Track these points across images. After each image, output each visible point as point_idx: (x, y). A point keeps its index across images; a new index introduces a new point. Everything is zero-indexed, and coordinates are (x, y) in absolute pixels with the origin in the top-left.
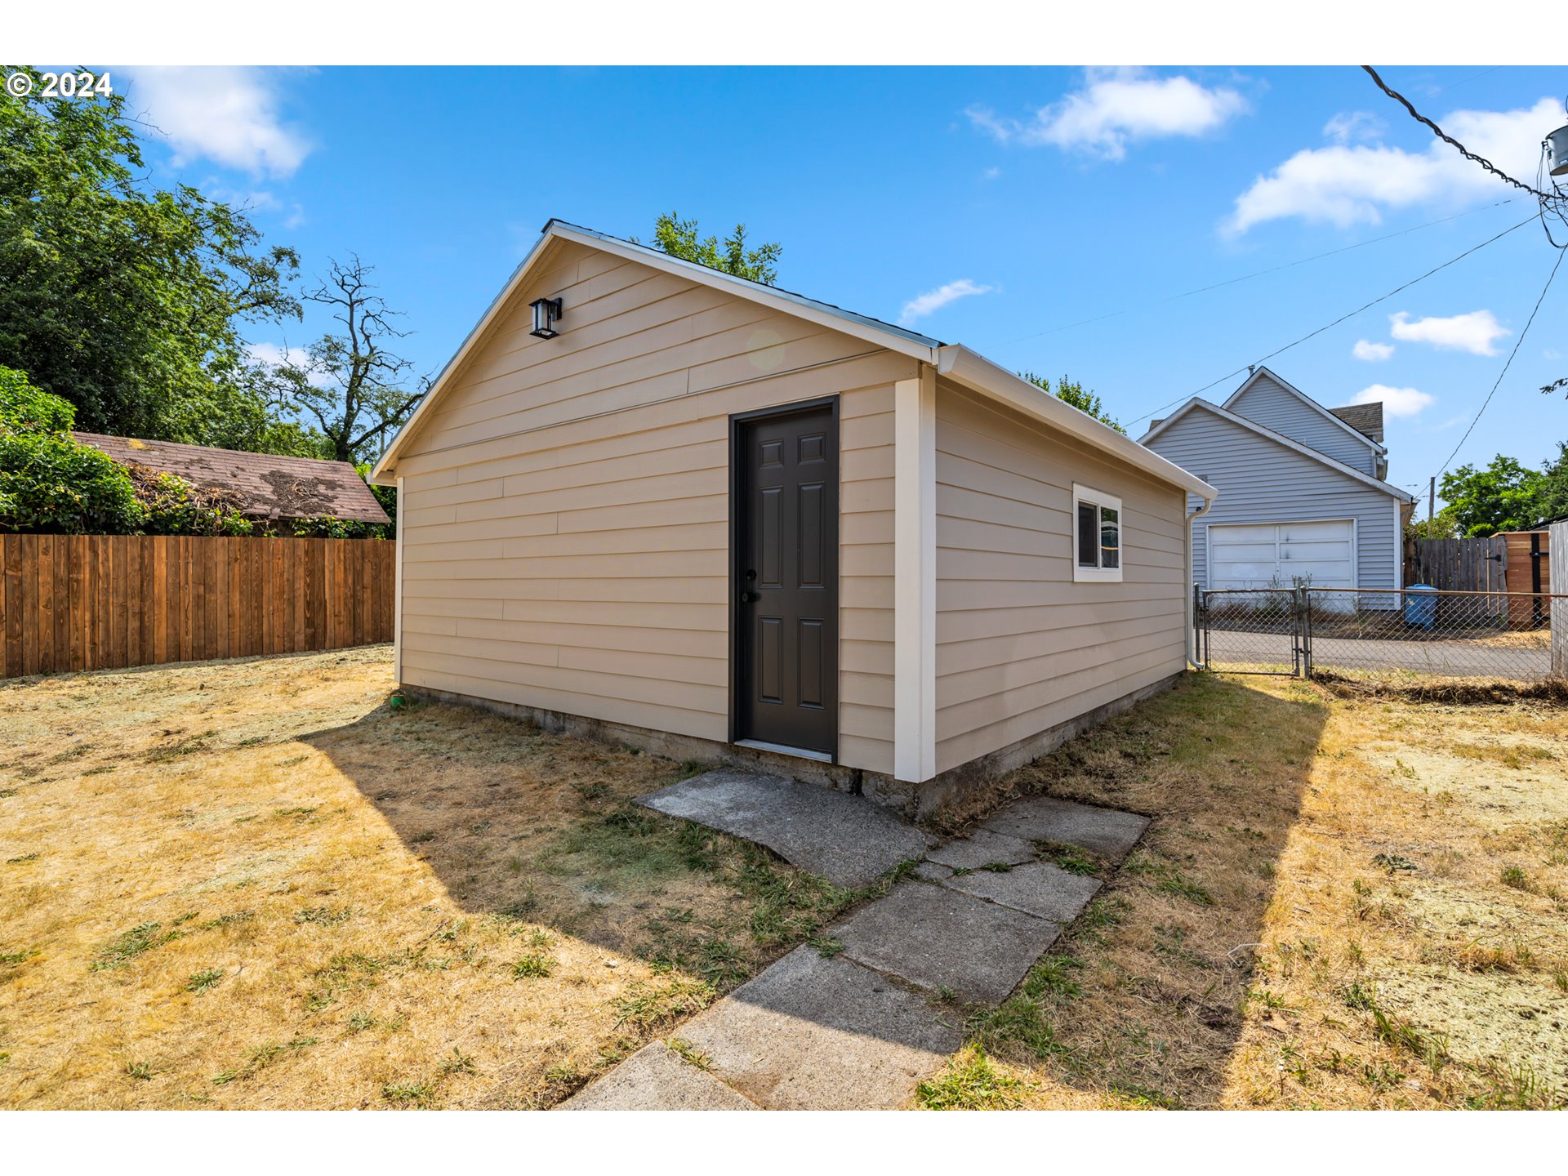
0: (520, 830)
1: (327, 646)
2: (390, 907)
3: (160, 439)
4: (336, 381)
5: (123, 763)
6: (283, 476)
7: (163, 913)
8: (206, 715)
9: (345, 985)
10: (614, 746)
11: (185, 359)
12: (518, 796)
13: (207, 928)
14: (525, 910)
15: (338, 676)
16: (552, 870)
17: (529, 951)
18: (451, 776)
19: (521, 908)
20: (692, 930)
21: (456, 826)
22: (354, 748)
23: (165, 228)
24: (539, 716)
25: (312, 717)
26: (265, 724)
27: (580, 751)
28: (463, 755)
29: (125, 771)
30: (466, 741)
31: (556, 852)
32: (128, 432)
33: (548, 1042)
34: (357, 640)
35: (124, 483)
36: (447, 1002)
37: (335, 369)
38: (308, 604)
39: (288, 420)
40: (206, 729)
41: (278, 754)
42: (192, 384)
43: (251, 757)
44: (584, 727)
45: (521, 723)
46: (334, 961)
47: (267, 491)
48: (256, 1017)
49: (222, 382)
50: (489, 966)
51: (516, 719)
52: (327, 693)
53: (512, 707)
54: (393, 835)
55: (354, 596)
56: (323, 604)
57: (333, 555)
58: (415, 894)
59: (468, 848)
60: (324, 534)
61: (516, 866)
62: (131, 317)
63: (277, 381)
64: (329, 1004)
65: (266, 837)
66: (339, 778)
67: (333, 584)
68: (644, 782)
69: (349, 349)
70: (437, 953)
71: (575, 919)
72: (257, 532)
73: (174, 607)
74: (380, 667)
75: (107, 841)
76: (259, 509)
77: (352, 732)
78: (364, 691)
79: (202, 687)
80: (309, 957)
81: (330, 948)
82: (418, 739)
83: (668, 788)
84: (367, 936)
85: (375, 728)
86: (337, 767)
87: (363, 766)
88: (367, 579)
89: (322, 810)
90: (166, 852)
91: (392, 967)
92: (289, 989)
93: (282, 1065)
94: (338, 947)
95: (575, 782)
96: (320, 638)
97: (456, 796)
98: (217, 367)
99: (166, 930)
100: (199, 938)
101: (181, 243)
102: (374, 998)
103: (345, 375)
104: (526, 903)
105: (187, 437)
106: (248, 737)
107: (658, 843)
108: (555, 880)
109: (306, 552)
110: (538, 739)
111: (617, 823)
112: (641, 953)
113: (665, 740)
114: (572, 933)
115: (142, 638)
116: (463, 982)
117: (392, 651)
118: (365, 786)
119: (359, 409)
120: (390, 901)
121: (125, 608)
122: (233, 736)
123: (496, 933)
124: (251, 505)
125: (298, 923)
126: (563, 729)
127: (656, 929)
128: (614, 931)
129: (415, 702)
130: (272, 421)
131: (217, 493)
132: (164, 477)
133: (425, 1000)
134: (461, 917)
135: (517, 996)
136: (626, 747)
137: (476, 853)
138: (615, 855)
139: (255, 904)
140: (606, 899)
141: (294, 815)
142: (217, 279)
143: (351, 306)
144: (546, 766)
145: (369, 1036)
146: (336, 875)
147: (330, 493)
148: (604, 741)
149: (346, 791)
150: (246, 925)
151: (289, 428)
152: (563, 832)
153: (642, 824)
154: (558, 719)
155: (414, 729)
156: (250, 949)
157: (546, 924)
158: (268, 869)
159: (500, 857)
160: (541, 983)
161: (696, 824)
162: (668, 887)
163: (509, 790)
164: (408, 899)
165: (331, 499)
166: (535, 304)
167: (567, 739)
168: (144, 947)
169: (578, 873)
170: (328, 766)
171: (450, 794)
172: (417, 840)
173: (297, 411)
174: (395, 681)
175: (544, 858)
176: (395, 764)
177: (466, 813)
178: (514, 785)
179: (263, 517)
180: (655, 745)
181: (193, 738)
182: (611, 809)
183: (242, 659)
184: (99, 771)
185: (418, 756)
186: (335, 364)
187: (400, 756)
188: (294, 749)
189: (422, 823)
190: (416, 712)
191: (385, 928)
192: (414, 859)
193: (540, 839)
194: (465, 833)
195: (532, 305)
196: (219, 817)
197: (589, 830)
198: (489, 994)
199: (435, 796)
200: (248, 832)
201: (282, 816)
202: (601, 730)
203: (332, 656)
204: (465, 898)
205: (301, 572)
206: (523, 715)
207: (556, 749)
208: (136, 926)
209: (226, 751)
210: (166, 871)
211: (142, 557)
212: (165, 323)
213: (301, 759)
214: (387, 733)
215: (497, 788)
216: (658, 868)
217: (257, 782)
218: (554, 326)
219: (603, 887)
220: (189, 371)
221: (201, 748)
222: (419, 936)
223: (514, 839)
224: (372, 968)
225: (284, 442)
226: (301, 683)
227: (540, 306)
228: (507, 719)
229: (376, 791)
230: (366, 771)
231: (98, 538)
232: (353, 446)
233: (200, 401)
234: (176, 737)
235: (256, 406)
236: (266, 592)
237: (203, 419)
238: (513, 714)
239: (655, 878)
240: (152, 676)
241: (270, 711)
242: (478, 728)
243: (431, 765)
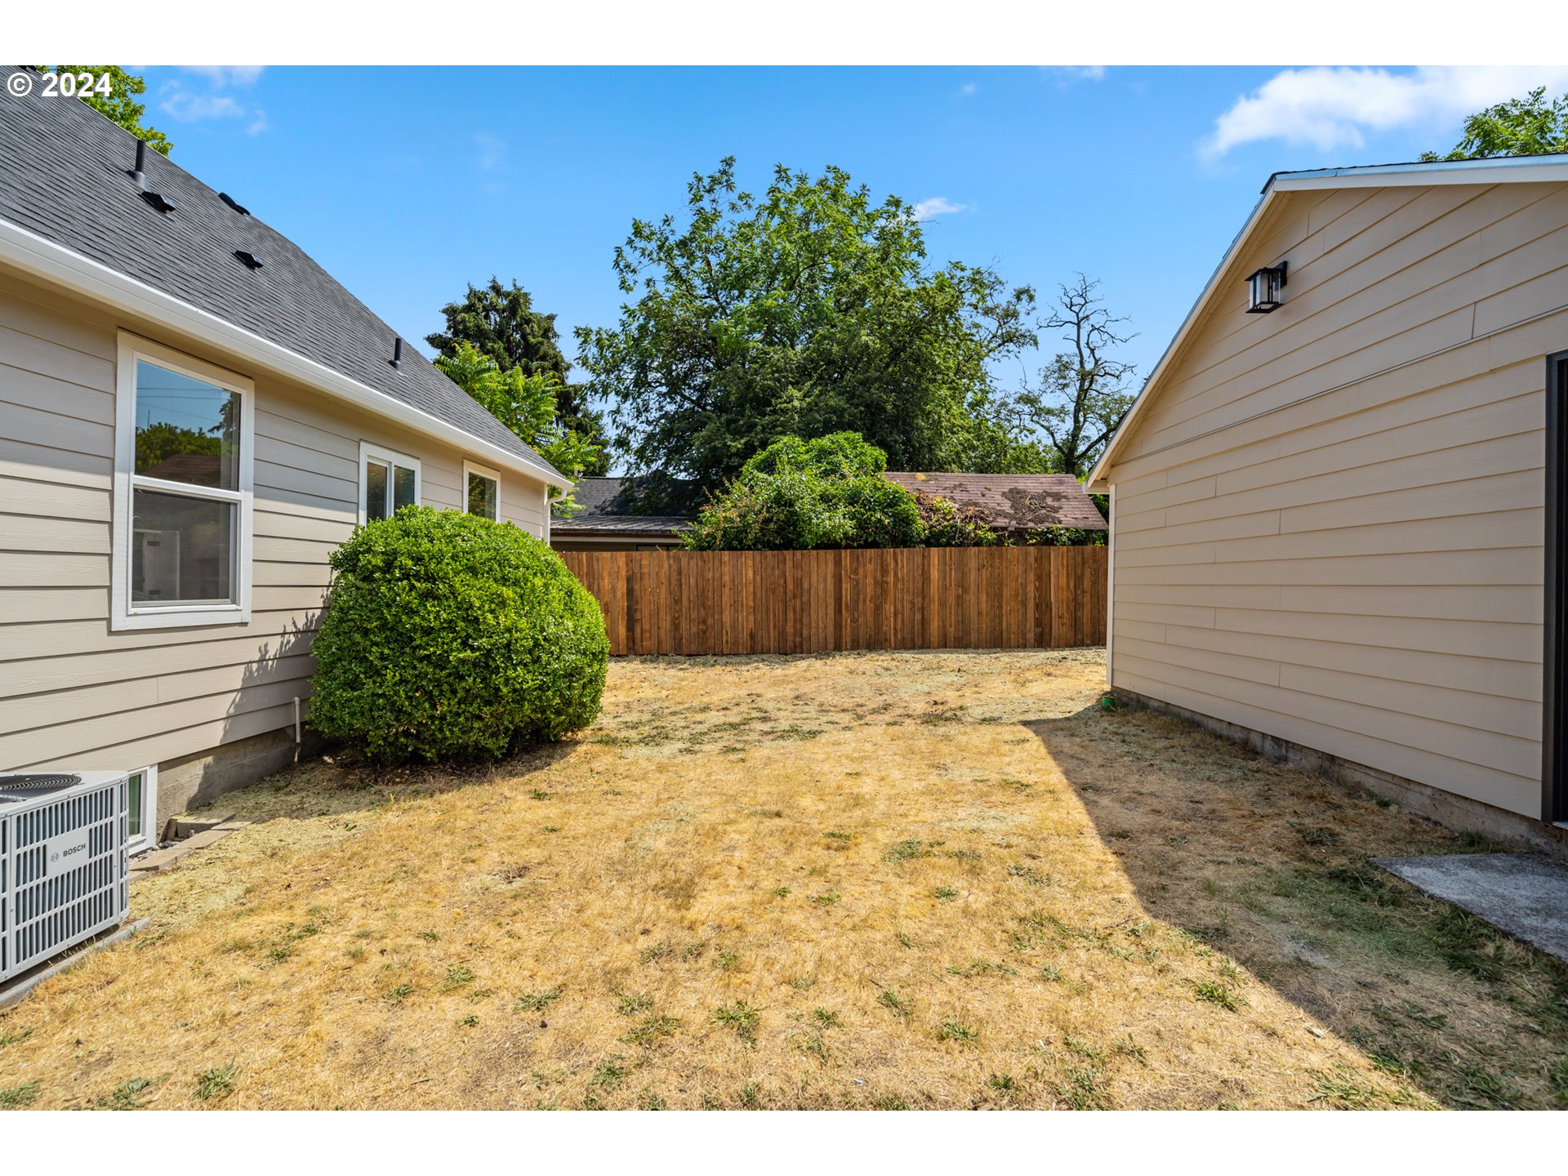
0: (1220, 855)
1: (1053, 644)
2: (1083, 886)
3: (936, 470)
4: (1064, 399)
5: (908, 721)
6: (1019, 492)
7: (924, 836)
8: (960, 693)
9: (1041, 938)
10: (1354, 791)
11: (953, 403)
12: (1223, 820)
13: (949, 855)
14: (1214, 936)
15: (1058, 672)
16: (1251, 906)
17: (1213, 977)
18: (1152, 783)
19: (1211, 932)
20: (1439, 1040)
21: (1152, 832)
22: (1067, 739)
23: (940, 301)
24: (1256, 740)
25: (1036, 706)
26: (1000, 706)
27: (1307, 788)
28: (1167, 765)
29: (910, 726)
30: (1172, 752)
31: (1259, 889)
32: (916, 467)
33: (1225, 1074)
34: (1077, 643)
35: (913, 509)
36: (1127, 991)
37: (1065, 386)
38: (1037, 606)
39: (1026, 441)
40: (960, 704)
41: (1007, 733)
42: (956, 422)
43: (988, 731)
44: (1311, 762)
45: (1234, 744)
46: (1034, 914)
47: (1007, 506)
48: (976, 936)
49: (977, 417)
50: (1171, 976)
51: (1228, 739)
52: (1048, 686)
53: (1225, 726)
54: (1091, 824)
55: (1075, 599)
56: (1049, 606)
57: (1058, 559)
58: (1107, 883)
59: (1162, 857)
60: (1050, 542)
61: (1210, 889)
62: (919, 377)
63: (1019, 407)
64: (1029, 949)
65: (993, 798)
66: (1050, 763)
67: (1058, 588)
68: (1391, 842)
69: (1077, 366)
70: (1120, 941)
71: (1274, 966)
72: (999, 542)
73: (943, 604)
74: (1096, 668)
75: (896, 774)
76: (1001, 522)
77: (1066, 724)
78: (1079, 689)
79: (959, 670)
80: (1016, 904)
81: (1032, 903)
82: (1124, 741)
83: (1428, 858)
84: (1062, 905)
85: (1086, 724)
86: (1050, 753)
87: (1072, 757)
88: (1087, 584)
89: (1036, 787)
90: (928, 792)
91: (1081, 939)
92: (1000, 924)
93: (992, 980)
94: (1039, 905)
95: (1294, 820)
96: (1047, 637)
97: (1156, 804)
98: (972, 406)
99: (924, 848)
100: (943, 861)
101: (950, 310)
102: (1063, 958)
103: (1073, 391)
104: (1217, 930)
105: (953, 466)
106: (987, 715)
107: (1402, 920)
108: (1254, 917)
109: (1036, 559)
110: (1252, 765)
111: (1344, 880)
112: (1357, 1038)
113: (1432, 797)
114: (1268, 980)
115: (923, 629)
116: (1145, 979)
117: (1106, 653)
118: (1072, 775)
119: (1085, 421)
120: (1085, 882)
121: (913, 603)
122: (977, 712)
123: (1181, 946)
124: (995, 520)
125: (1010, 874)
126: (1286, 759)
127: (1382, 1016)
128: (1323, 998)
129: (1125, 705)
130: (1014, 445)
131: (971, 511)
132: (937, 501)
133: (1108, 980)
134: (1147, 919)
135: (1197, 1016)
136: (1371, 795)
137: (1169, 863)
138: (1336, 915)
139: (982, 849)
140: (1319, 959)
141: (1015, 786)
142: (974, 331)
143: (1078, 325)
144: (1259, 795)
145: (1057, 988)
146: (1042, 845)
147: (1056, 504)
148: (1340, 782)
149: (1055, 777)
150: (975, 862)
151: (1026, 449)
152: (1270, 870)
153: (1381, 891)
154: (1280, 747)
155: (1120, 731)
156: (975, 881)
157: (1237, 959)
158: (993, 825)
159: (1194, 874)
160: (1225, 1014)
161: (1467, 914)
162: (1411, 976)
163: (1213, 811)
164: (1100, 885)
165: (1056, 510)
166: (1253, 278)
167: (1289, 771)
168: (912, 855)
169: (1285, 920)
170: (1043, 750)
171: (1149, 800)
172: (1114, 835)
173: (1032, 432)
174: (1107, 682)
175: (1244, 891)
176: (1100, 761)
177: (1164, 822)
178: (1218, 807)
179: (1004, 529)
180: (1416, 801)
181: (951, 709)
182: (1337, 862)
183: (987, 651)
184: (894, 724)
185: (1122, 757)
186: (1065, 382)
187: (1105, 754)
188: (1019, 731)
189: (1119, 820)
190: (1125, 715)
191: (1079, 904)
192: (1108, 851)
193: (1242, 870)
194: (1160, 841)
195: (1248, 280)
196: (963, 775)
197: (1305, 878)
198: (1168, 1001)
199: (1134, 799)
200: (981, 790)
201: (1006, 784)
202: (1336, 768)
203: (1055, 654)
204: (1154, 902)
205: (1031, 577)
206: (1238, 735)
207: (1275, 779)
208: (908, 839)
209: (972, 724)
210: (928, 805)
211: (923, 565)
212: (939, 377)
213: (1025, 741)
214: (1096, 731)
215: (1199, 805)
216: (1398, 949)
217: (990, 753)
218: (1278, 296)
219: (1314, 944)
220: (955, 413)
221: (956, 719)
222: (1106, 921)
223: (1212, 862)
224: (1064, 932)
225: (1024, 462)
226: (1029, 675)
227: (1258, 278)
228: (1219, 737)
229: (1081, 781)
230: (1074, 761)
231: (898, 550)
232: (1080, 457)
233: (963, 436)
234: (941, 707)
235: (1001, 434)
236: (1005, 594)
237: (964, 451)
238: (1225, 733)
239: (1391, 960)
240: (928, 657)
241: (1004, 696)
242: (1186, 741)
243: (1134, 768)
